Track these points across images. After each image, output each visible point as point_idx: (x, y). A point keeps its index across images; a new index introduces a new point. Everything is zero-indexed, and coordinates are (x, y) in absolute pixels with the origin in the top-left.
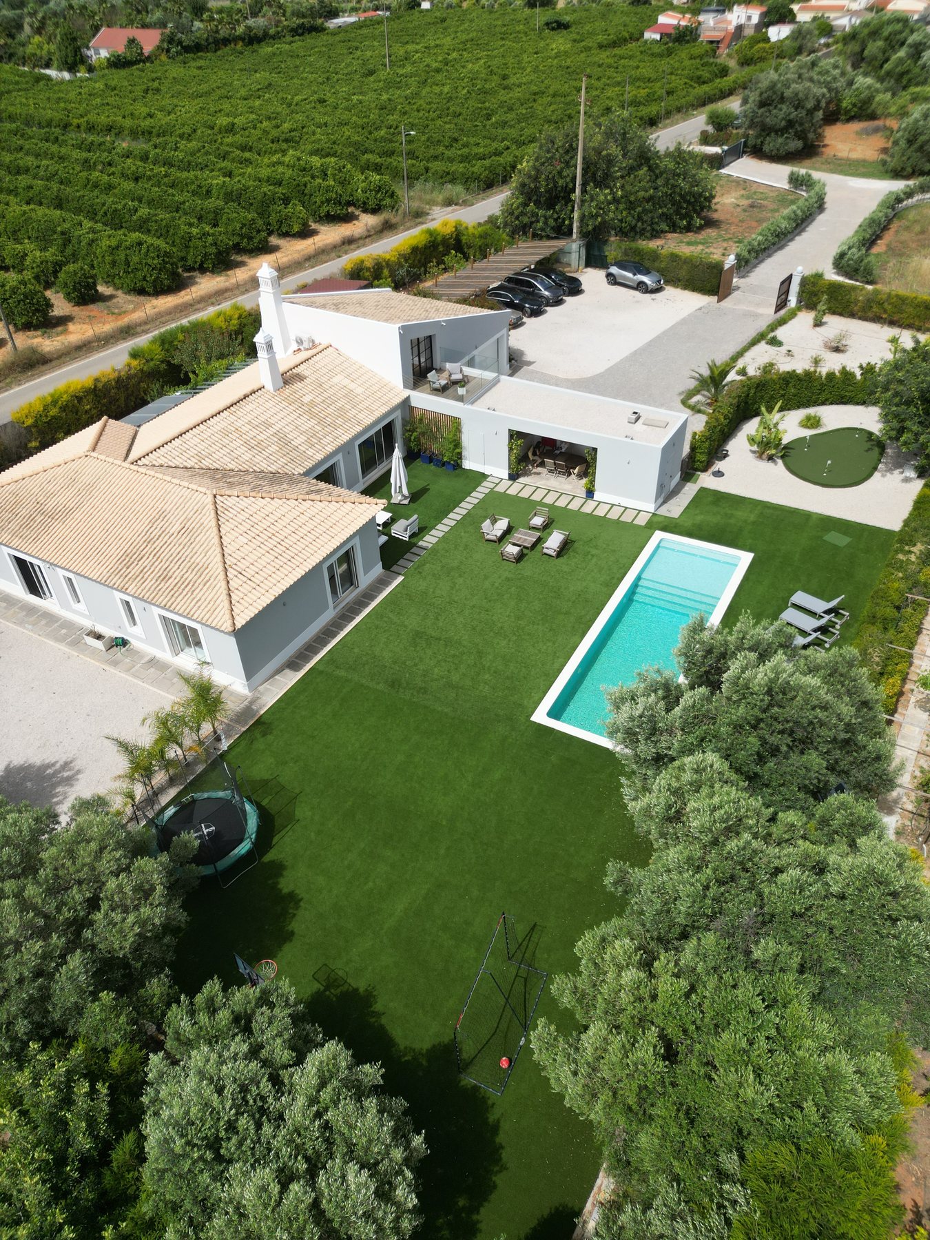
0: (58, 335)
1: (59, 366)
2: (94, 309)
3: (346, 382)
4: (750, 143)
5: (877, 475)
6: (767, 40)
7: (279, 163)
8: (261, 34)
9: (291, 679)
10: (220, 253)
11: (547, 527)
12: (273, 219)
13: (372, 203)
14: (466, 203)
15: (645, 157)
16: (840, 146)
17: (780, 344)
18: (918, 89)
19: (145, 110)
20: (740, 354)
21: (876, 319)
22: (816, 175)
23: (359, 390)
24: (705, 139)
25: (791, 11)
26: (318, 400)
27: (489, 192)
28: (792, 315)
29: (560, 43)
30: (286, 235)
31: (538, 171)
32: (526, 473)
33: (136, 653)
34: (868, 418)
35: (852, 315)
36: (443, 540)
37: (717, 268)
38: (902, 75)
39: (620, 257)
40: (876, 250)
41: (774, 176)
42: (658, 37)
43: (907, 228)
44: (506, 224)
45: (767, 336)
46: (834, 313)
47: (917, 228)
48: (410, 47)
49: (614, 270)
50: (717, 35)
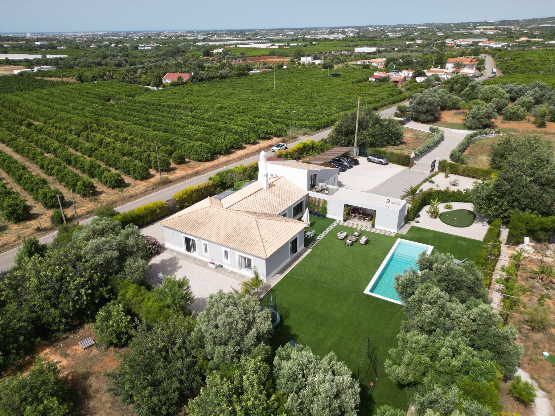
0: (173, 174)
1: (175, 184)
2: (184, 166)
3: (288, 188)
4: (414, 117)
5: (474, 224)
6: (416, 82)
7: (244, 120)
8: (225, 76)
9: (280, 278)
10: (227, 149)
11: (360, 235)
12: (244, 138)
13: (278, 134)
14: (311, 135)
15: (378, 121)
16: (447, 118)
17: (434, 183)
18: (474, 101)
19: (188, 101)
20: (420, 185)
21: (468, 176)
22: (440, 128)
23: (293, 190)
24: (396, 115)
25: (424, 72)
26: (280, 193)
27: (319, 131)
28: (437, 173)
29: (337, 80)
30: (248, 143)
31: (342, 125)
32: (349, 219)
33: (225, 269)
34: (469, 207)
35: (459, 174)
36: (324, 238)
37: (408, 157)
38: (468, 95)
39: (372, 153)
40: (465, 153)
41: (425, 128)
42: (374, 80)
43: (476, 147)
44: (330, 142)
45: (429, 180)
46: (452, 173)
47: (480, 147)
48: (282, 81)
49: (370, 157)
50: (396, 80)
